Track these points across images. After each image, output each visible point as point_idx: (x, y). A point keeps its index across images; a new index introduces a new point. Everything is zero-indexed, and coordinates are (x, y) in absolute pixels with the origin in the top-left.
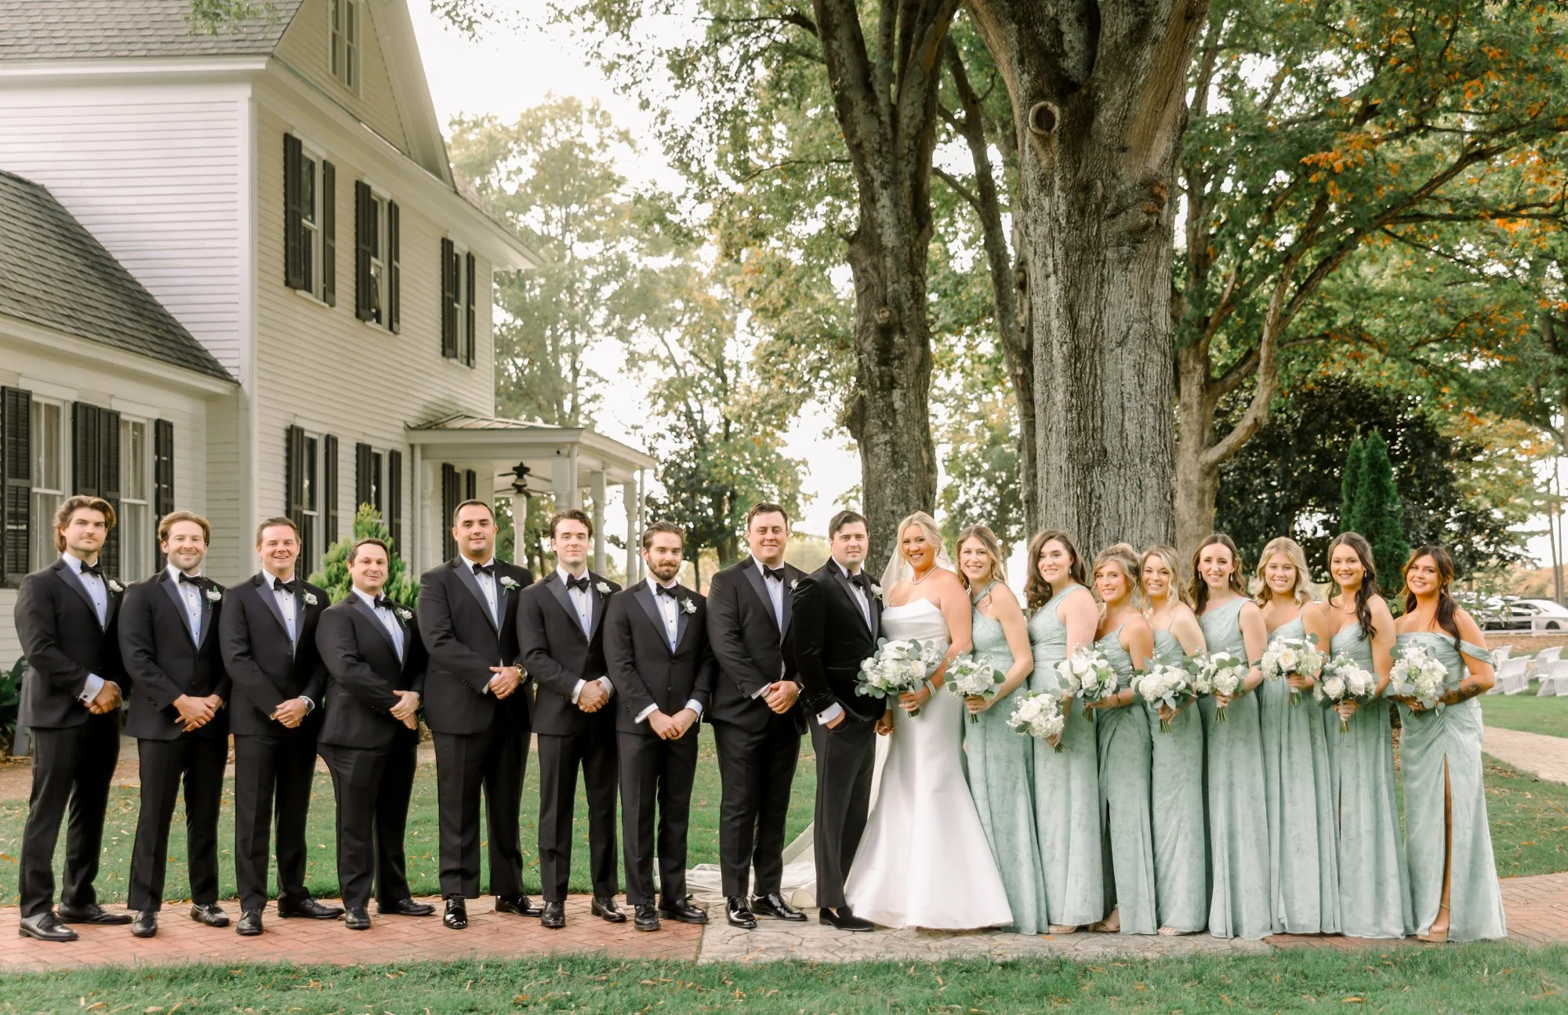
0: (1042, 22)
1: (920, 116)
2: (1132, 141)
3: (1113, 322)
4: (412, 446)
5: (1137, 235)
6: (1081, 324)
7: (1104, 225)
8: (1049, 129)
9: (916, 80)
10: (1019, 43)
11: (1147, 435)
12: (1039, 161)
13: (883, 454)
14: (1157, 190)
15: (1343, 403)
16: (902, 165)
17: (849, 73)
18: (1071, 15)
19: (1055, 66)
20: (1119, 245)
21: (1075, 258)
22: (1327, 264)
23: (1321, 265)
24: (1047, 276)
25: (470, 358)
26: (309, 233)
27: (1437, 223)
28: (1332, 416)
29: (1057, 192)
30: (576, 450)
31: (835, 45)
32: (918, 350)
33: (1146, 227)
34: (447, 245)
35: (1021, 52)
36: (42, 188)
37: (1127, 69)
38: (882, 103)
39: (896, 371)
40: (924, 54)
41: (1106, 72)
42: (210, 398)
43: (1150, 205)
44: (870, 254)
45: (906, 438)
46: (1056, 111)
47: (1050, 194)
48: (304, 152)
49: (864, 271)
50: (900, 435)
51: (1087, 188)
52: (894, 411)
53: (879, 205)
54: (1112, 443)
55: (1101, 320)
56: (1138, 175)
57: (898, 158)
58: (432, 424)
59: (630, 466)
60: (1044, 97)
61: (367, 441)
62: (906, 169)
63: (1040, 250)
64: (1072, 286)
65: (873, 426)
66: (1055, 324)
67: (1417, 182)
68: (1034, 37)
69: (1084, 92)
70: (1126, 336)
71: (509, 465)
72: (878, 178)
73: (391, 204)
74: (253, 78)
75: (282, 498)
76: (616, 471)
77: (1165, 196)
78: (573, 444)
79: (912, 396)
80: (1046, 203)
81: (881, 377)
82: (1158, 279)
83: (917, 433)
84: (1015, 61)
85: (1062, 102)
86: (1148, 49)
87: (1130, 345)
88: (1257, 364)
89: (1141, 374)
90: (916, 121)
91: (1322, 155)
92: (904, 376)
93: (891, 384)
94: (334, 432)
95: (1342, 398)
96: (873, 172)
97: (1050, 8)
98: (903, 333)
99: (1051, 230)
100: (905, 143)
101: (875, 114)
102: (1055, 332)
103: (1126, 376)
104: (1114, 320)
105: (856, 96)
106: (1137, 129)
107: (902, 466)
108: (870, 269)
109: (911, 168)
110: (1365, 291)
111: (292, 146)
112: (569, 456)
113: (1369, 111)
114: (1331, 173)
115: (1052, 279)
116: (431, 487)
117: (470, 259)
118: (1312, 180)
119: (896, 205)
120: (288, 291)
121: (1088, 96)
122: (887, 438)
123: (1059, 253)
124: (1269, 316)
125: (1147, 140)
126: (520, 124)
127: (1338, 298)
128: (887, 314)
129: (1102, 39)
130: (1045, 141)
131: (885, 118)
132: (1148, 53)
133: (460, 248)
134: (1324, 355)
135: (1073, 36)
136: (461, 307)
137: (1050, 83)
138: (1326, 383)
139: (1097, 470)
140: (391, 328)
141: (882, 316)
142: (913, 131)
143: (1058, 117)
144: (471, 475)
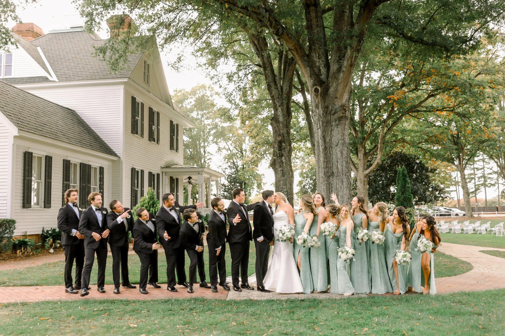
0: (315, 67)
1: (288, 89)
2: (338, 96)
3: (334, 140)
4: (162, 172)
5: (340, 119)
6: (326, 141)
7: (332, 116)
8: (318, 93)
9: (287, 80)
10: (310, 72)
11: (344, 168)
12: (315, 101)
13: (280, 173)
14: (345, 108)
15: (400, 158)
16: (284, 101)
17: (270, 79)
18: (323, 65)
19: (319, 78)
20: (336, 121)
21: (325, 125)
22: (394, 123)
23: (393, 123)
24: (318, 129)
25: (177, 150)
26: (137, 120)
27: (422, 112)
28: (397, 162)
29: (320, 108)
30: (203, 173)
31: (267, 72)
32: (289, 147)
33: (342, 117)
34: (171, 122)
35: (310, 74)
36: (74, 111)
37: (336, 78)
38: (279, 86)
39: (283, 152)
40: (289, 74)
41: (331, 79)
42: (113, 161)
43: (343, 111)
44: (276, 123)
45: (286, 169)
46: (319, 89)
47: (318, 109)
48: (137, 100)
49: (275, 127)
50: (284, 168)
51: (327, 107)
52: (283, 162)
53: (278, 111)
54: (335, 170)
55: (331, 140)
56: (340, 104)
57: (283, 99)
58: (167, 167)
59: (217, 177)
60: (316, 85)
61: (151, 171)
62: (285, 102)
63: (316, 123)
64: (324, 131)
65: (277, 166)
66: (320, 141)
67: (417, 102)
68: (314, 71)
69: (326, 84)
70: (338, 144)
71: (187, 177)
72: (278, 104)
73: (158, 112)
74: (125, 83)
75: (130, 186)
76: (213, 178)
77: (347, 109)
78: (202, 171)
79: (287, 158)
80: (317, 111)
81: (279, 154)
82: (345, 130)
83: (289, 168)
84: (309, 77)
85: (321, 86)
86: (342, 73)
87: (339, 146)
88: (378, 149)
89: (342, 153)
90: (287, 90)
91: (392, 96)
92: (285, 153)
93: (282, 156)
94: (143, 169)
95: (400, 157)
96: (277, 103)
97: (317, 64)
98: (285, 143)
99: (319, 118)
100: (285, 96)
101: (277, 89)
102: (320, 143)
103: (338, 154)
104: (335, 140)
105: (272, 84)
106: (339, 93)
107: (285, 176)
109: (286, 102)
110: (405, 130)
111: (133, 99)
112: (201, 174)
113: (403, 85)
114: (394, 101)
115: (319, 130)
116: (167, 182)
117: (177, 125)
118: (390, 102)
119: (282, 111)
120: (132, 135)
121: (327, 85)
122: (281, 169)
123: (321, 123)
124: (380, 136)
125: (342, 95)
126: (191, 91)
127: (398, 132)
128: (281, 138)
129: (330, 71)
130: (317, 96)
131: (280, 90)
132: (341, 75)
133: (175, 123)
134: (395, 146)
135: (323, 70)
136: (175, 137)
137: (318, 82)
138: (396, 153)
139: (331, 177)
140: (157, 143)
141: (279, 139)
142: (286, 93)
143: (320, 90)
144: (177, 179)
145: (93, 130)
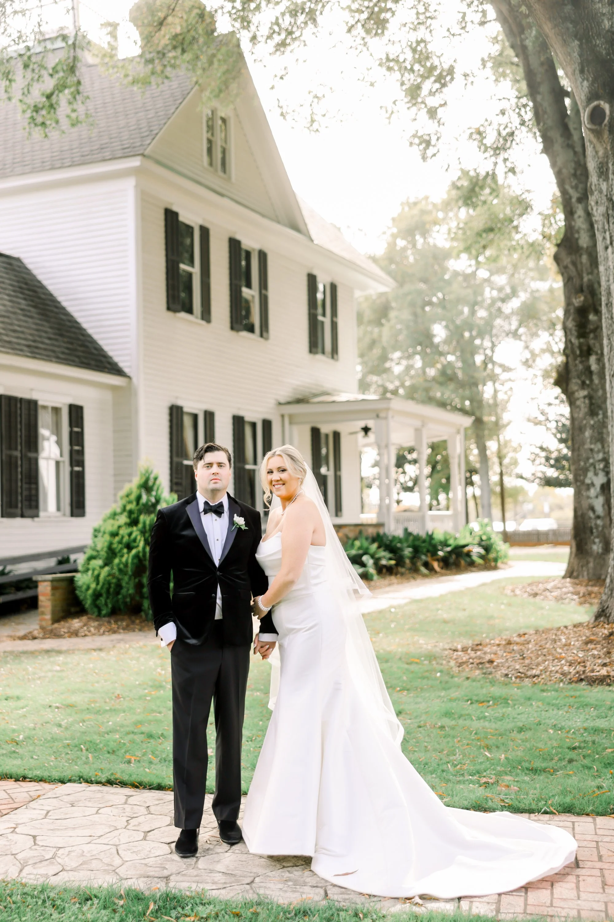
0: (599, 35)
4: (283, 416)
8: (600, 124)
10: (581, 56)
12: (597, 152)
13: (583, 406)
17: (551, 117)
19: (609, 70)
24: (607, 248)
25: (334, 353)
26: (190, 276)
29: (611, 176)
34: (312, 278)
35: (582, 63)
36: (18, 260)
39: (591, 342)
42: (114, 388)
44: (570, 254)
46: (606, 107)
47: (607, 178)
48: (181, 218)
49: (566, 267)
50: (596, 391)
52: (591, 373)
53: (576, 216)
58: (299, 401)
60: (598, 97)
61: (242, 414)
65: (574, 384)
66: (613, 287)
68: (593, 50)
72: (575, 195)
73: (260, 252)
74: (136, 172)
75: (167, 453)
78: (388, 409)
80: (604, 186)
81: (580, 347)
84: (577, 72)
85: (613, 100)
92: (598, 344)
94: (210, 408)
96: (571, 191)
97: (606, 22)
98: (596, 312)
101: (571, 146)
105: (556, 135)
107: (597, 414)
108: (571, 266)
111: (171, 216)
112: (386, 418)
115: (610, 249)
117: (333, 286)
120: (170, 314)
122: (584, 393)
123: (612, 228)
128: (582, 298)
130: (599, 134)
133: (324, 280)
136: (325, 320)
137: (604, 85)
140: (262, 336)
141: (578, 301)
143: (608, 112)
144: (337, 435)
145: (64, 308)
